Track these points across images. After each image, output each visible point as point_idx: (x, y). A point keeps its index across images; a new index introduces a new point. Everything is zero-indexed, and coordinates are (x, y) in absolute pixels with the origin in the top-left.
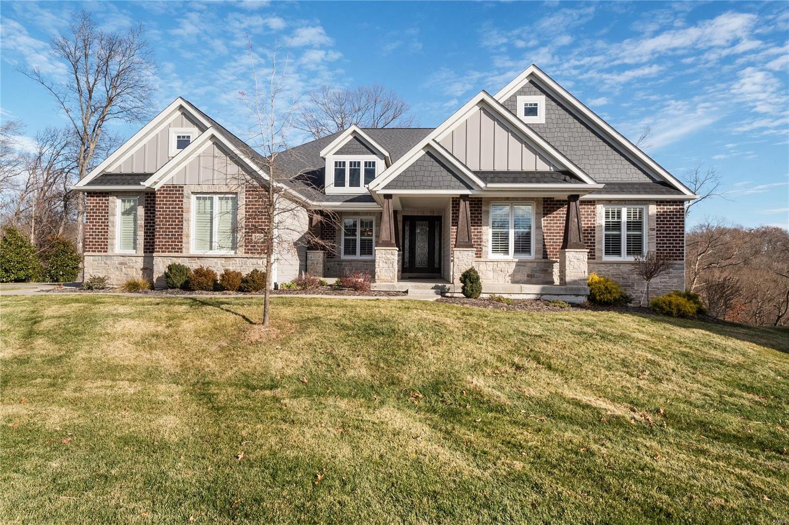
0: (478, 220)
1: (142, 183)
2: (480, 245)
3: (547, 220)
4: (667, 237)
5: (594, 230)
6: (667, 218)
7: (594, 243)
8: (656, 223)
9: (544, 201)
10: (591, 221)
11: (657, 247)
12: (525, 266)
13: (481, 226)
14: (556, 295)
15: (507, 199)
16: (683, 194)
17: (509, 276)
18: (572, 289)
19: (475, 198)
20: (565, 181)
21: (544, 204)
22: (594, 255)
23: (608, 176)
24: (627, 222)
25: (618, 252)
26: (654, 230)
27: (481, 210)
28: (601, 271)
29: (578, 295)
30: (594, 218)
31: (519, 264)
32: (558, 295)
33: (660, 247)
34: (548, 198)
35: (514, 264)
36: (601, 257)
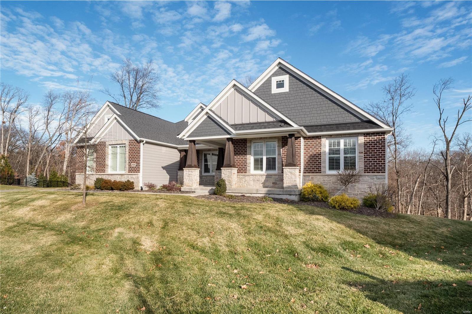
0: (245, 151)
1: (90, 142)
2: (246, 166)
3: (284, 150)
4: (372, 157)
5: (320, 155)
6: (372, 145)
7: (321, 163)
8: (364, 148)
9: (282, 139)
10: (318, 149)
11: (365, 164)
12: (271, 177)
13: (246, 155)
14: (277, 194)
15: (261, 138)
16: (382, 127)
17: (262, 183)
18: (286, 191)
19: (243, 139)
20: (281, 126)
21: (282, 140)
22: (321, 171)
23: (329, 120)
24: (344, 148)
25: (338, 168)
26: (362, 153)
27: (246, 146)
28: (325, 181)
29: (291, 195)
30: (320, 147)
31: (268, 176)
32: (279, 194)
33: (367, 164)
34: (284, 136)
35: (265, 177)
36: (325, 172)
